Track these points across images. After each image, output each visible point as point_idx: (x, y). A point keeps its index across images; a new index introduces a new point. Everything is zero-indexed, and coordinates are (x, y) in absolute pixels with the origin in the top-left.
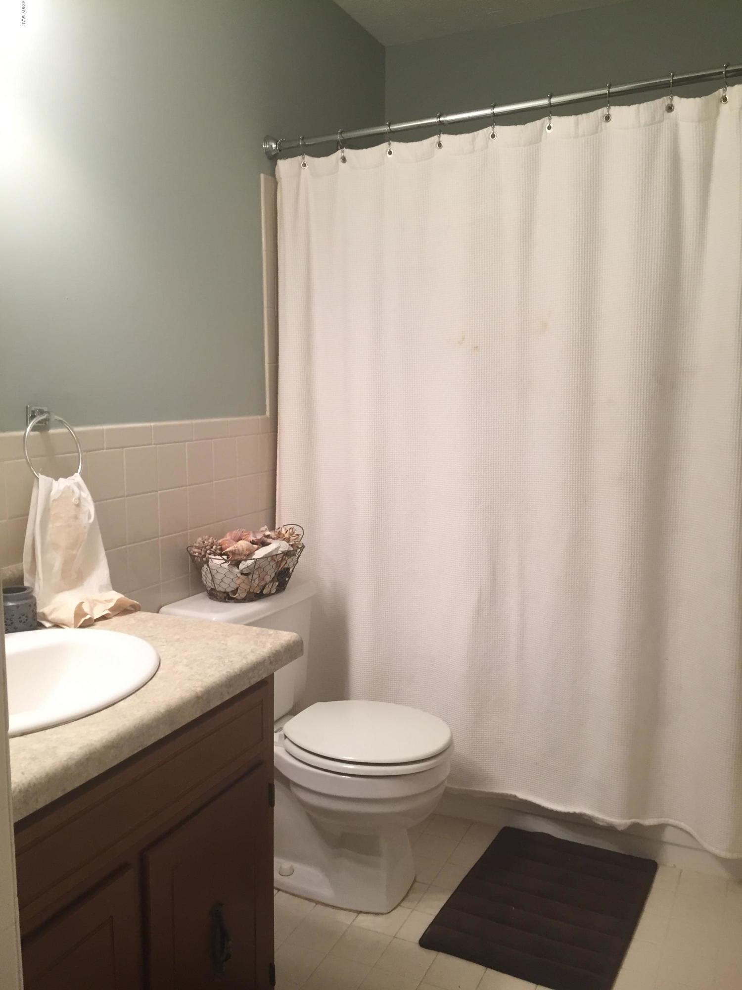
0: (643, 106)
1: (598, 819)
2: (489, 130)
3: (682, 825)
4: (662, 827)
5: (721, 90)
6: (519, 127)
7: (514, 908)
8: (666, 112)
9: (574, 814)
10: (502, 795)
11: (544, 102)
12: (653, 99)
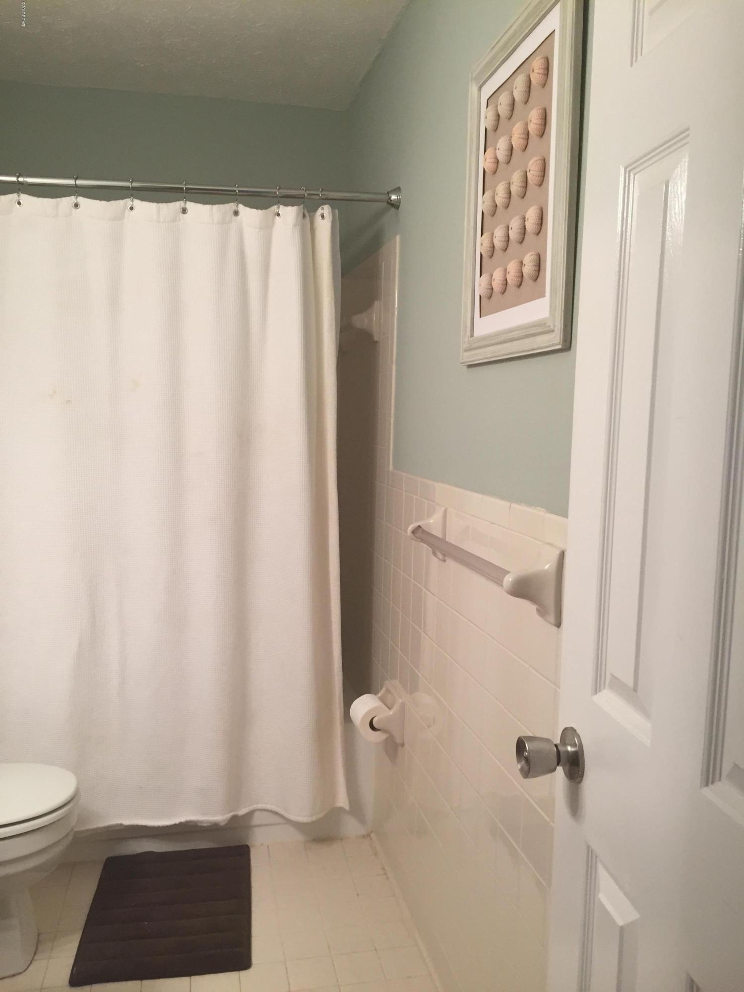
0: (216, 207)
1: (202, 822)
2: (72, 199)
3: (269, 807)
4: (251, 814)
5: (275, 206)
6: (104, 203)
7: (146, 923)
8: (233, 216)
9: (181, 823)
10: (109, 827)
11: (71, 182)
12: (223, 203)
